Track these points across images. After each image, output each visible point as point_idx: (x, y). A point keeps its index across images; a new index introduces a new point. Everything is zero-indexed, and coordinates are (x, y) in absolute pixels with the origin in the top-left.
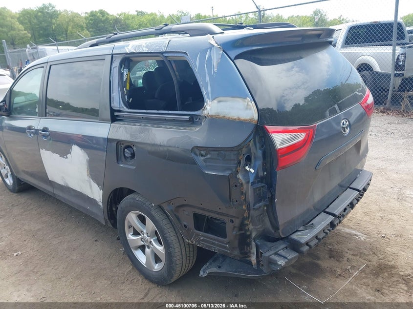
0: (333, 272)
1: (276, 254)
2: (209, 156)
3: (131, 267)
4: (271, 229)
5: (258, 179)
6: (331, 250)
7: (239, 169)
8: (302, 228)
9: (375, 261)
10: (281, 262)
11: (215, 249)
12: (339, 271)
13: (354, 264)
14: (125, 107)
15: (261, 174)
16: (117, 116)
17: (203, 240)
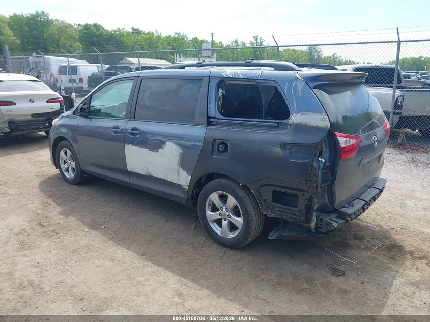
0: (359, 247)
1: (331, 220)
2: (293, 149)
3: (204, 238)
4: (328, 203)
5: (325, 167)
6: (355, 235)
7: (315, 158)
8: (346, 205)
9: (387, 242)
10: (335, 225)
11: (286, 217)
12: (363, 247)
13: (373, 243)
14: (220, 116)
15: (327, 164)
16: (212, 122)
17: (278, 210)
